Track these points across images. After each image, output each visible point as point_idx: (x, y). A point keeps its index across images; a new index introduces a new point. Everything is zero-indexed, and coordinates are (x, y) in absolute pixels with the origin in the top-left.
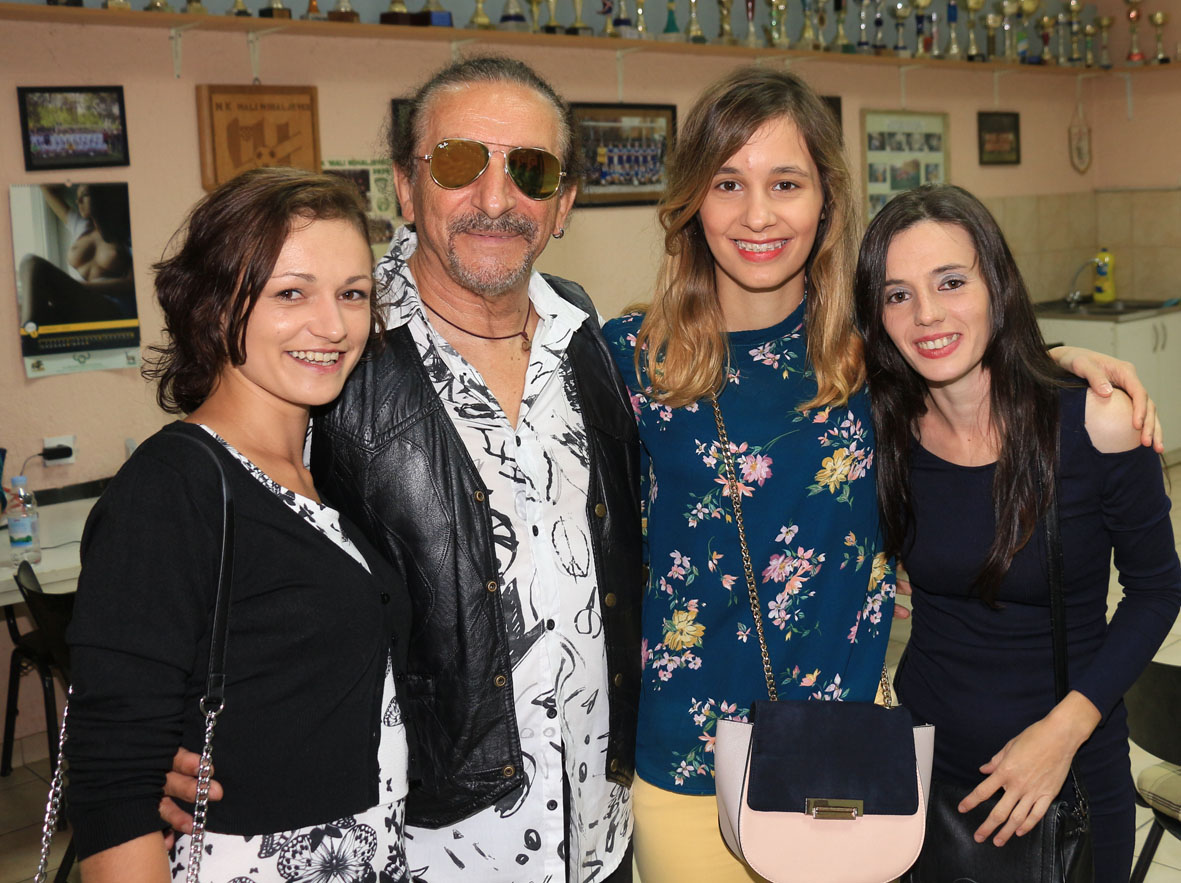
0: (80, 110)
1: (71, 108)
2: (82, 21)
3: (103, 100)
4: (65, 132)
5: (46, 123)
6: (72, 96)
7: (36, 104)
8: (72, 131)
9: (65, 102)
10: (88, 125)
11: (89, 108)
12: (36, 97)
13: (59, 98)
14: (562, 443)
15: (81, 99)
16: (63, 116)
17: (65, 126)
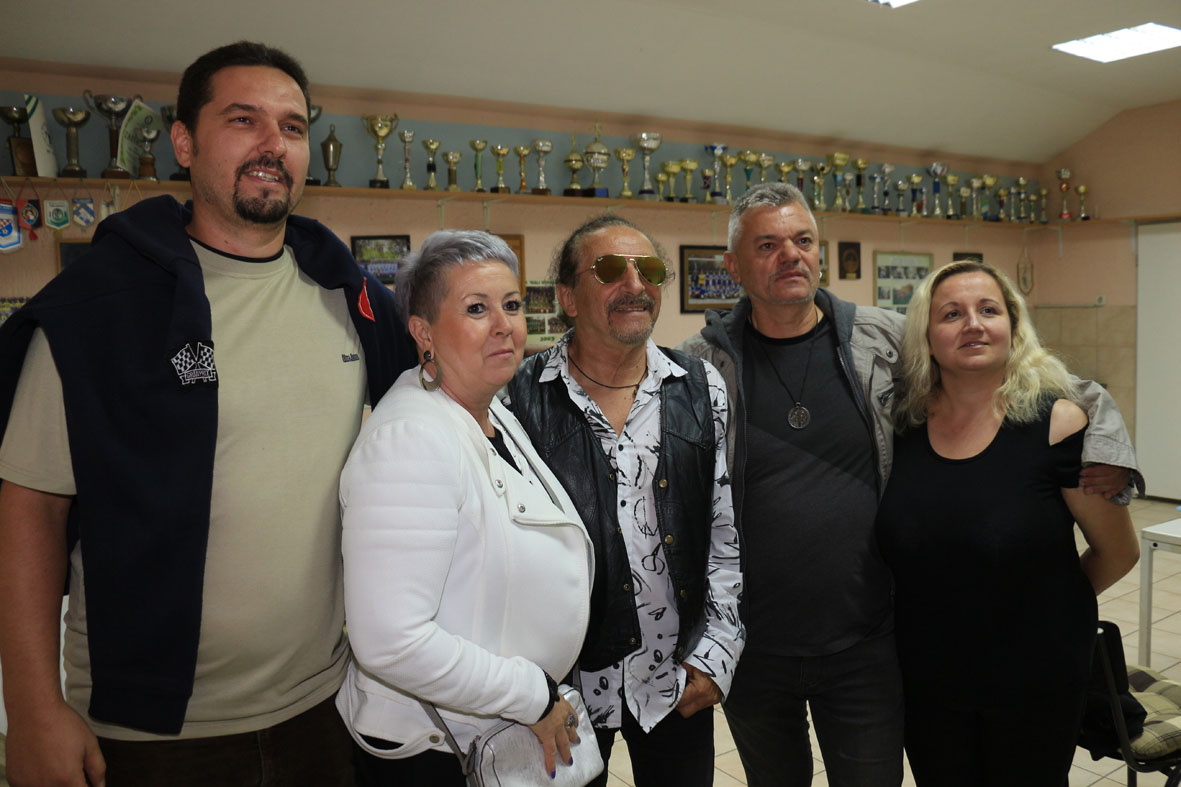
0: (385, 250)
1: (380, 249)
2: (388, 197)
3: (398, 244)
4: (376, 263)
5: (366, 257)
6: (381, 241)
7: (361, 247)
8: (380, 262)
9: (377, 245)
10: (389, 259)
11: (390, 248)
12: (360, 242)
13: (373, 242)
14: (651, 451)
15: (386, 243)
16: (375, 254)
17: (376, 260)
